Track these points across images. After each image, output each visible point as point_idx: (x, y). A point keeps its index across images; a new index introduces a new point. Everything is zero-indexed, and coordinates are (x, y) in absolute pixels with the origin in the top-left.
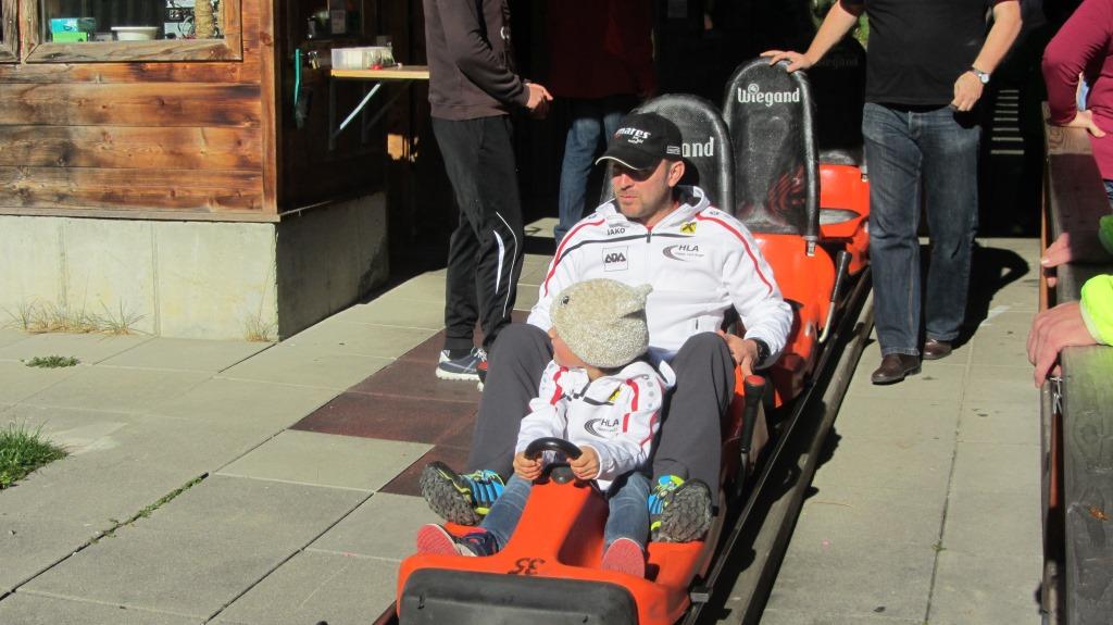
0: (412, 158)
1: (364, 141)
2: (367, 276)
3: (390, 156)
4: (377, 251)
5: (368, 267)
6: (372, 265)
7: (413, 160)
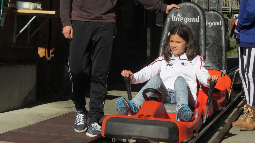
0: (49, 58)
1: (28, 42)
2: (26, 98)
3: (39, 55)
4: (31, 89)
5: (27, 95)
6: (29, 94)
7: (49, 59)
